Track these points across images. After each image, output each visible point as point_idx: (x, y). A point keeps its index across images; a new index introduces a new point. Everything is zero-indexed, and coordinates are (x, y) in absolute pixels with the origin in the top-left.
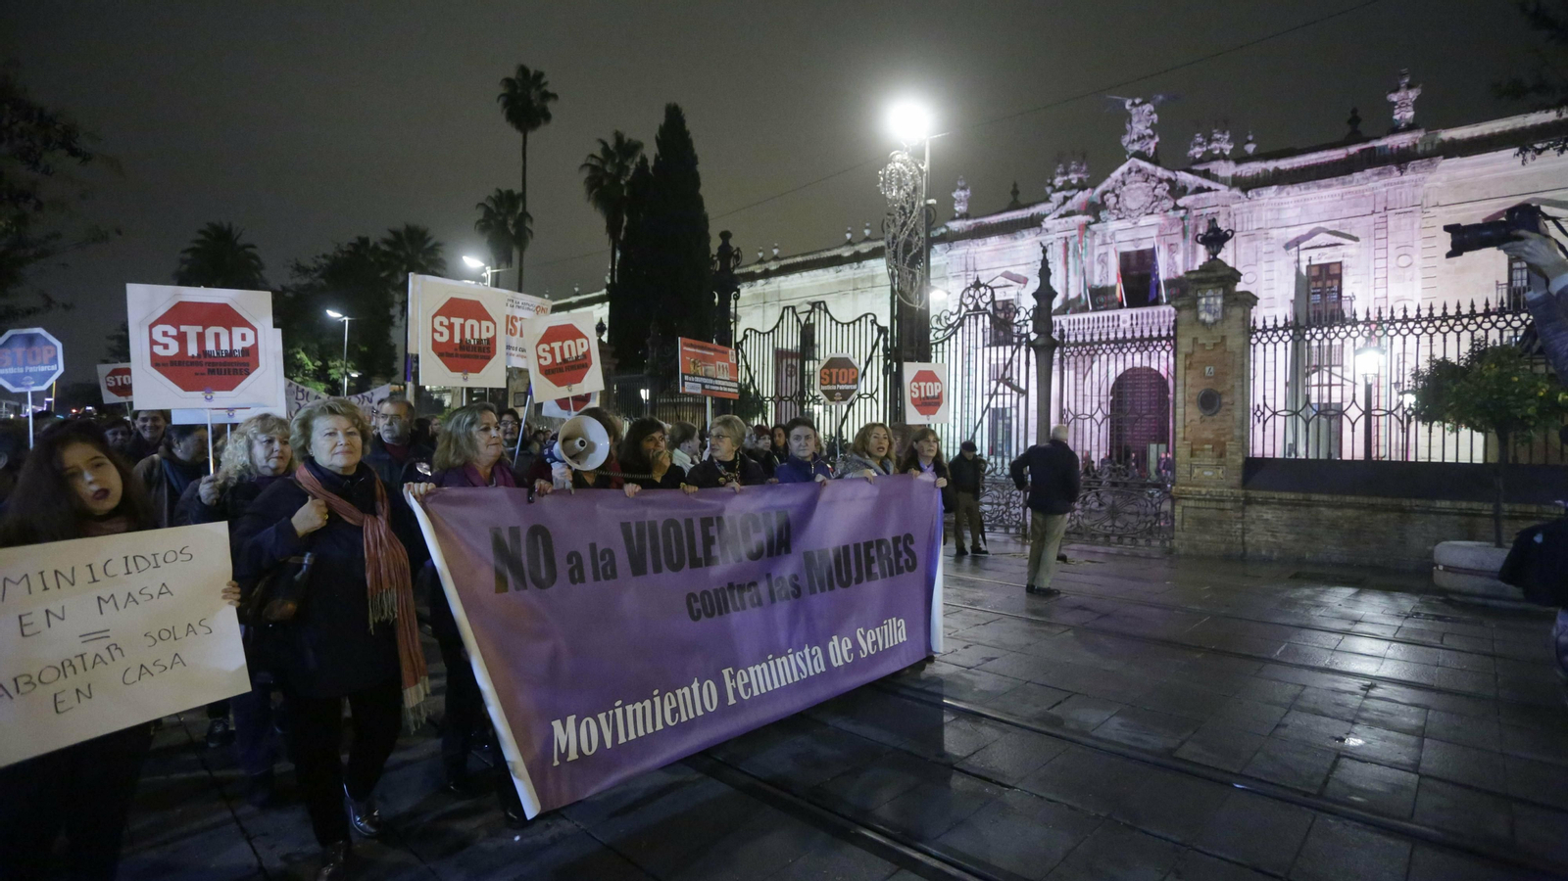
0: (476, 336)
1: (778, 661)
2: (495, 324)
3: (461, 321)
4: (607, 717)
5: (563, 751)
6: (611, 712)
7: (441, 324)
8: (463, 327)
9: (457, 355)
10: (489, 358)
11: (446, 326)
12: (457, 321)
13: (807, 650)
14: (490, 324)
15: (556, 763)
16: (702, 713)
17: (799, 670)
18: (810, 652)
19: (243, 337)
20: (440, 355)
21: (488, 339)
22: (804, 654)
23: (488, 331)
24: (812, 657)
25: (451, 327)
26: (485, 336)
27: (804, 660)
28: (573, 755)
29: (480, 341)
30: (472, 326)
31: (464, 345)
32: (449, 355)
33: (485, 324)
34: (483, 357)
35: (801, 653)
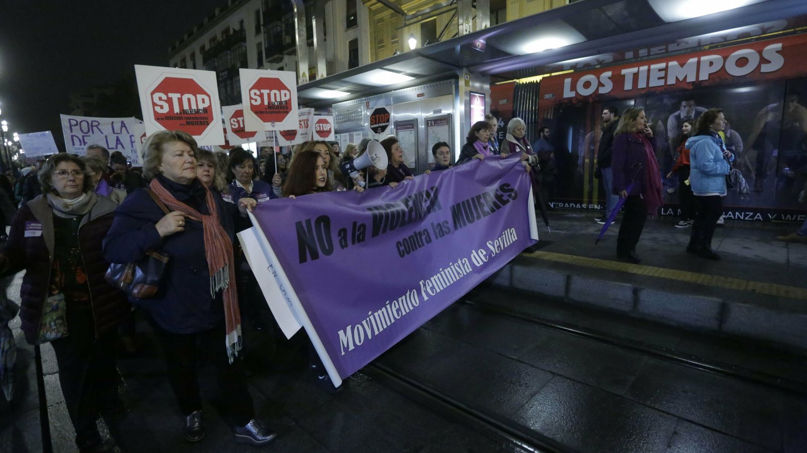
0: (278, 100)
1: (446, 270)
2: (290, 91)
3: (268, 91)
4: (367, 321)
5: (346, 346)
6: (368, 319)
7: (255, 94)
8: (269, 95)
9: (267, 112)
10: (287, 113)
11: (258, 95)
12: (265, 92)
13: (459, 262)
14: (286, 92)
15: (343, 353)
16: (413, 308)
17: (458, 273)
18: (462, 262)
19: (203, 101)
20: (256, 113)
21: (286, 101)
22: (458, 264)
23: (285, 96)
24: (463, 265)
25: (261, 96)
26: (284, 99)
27: (459, 267)
28: (352, 347)
29: (281, 102)
30: (275, 94)
31: (271, 106)
32: (262, 112)
33: (283, 92)
34: (283, 112)
35: (457, 264)
